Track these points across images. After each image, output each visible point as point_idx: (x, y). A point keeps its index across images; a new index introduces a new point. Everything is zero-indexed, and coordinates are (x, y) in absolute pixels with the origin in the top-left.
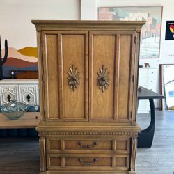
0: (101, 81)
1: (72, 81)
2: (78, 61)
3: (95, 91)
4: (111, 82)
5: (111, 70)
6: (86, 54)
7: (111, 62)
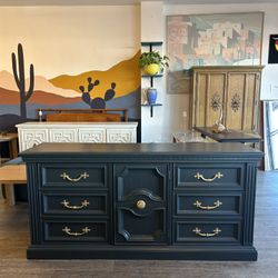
0: (235, 104)
1: (215, 105)
2: (220, 91)
3: (230, 111)
4: (241, 105)
5: (241, 97)
6: (225, 86)
7: (242, 91)
